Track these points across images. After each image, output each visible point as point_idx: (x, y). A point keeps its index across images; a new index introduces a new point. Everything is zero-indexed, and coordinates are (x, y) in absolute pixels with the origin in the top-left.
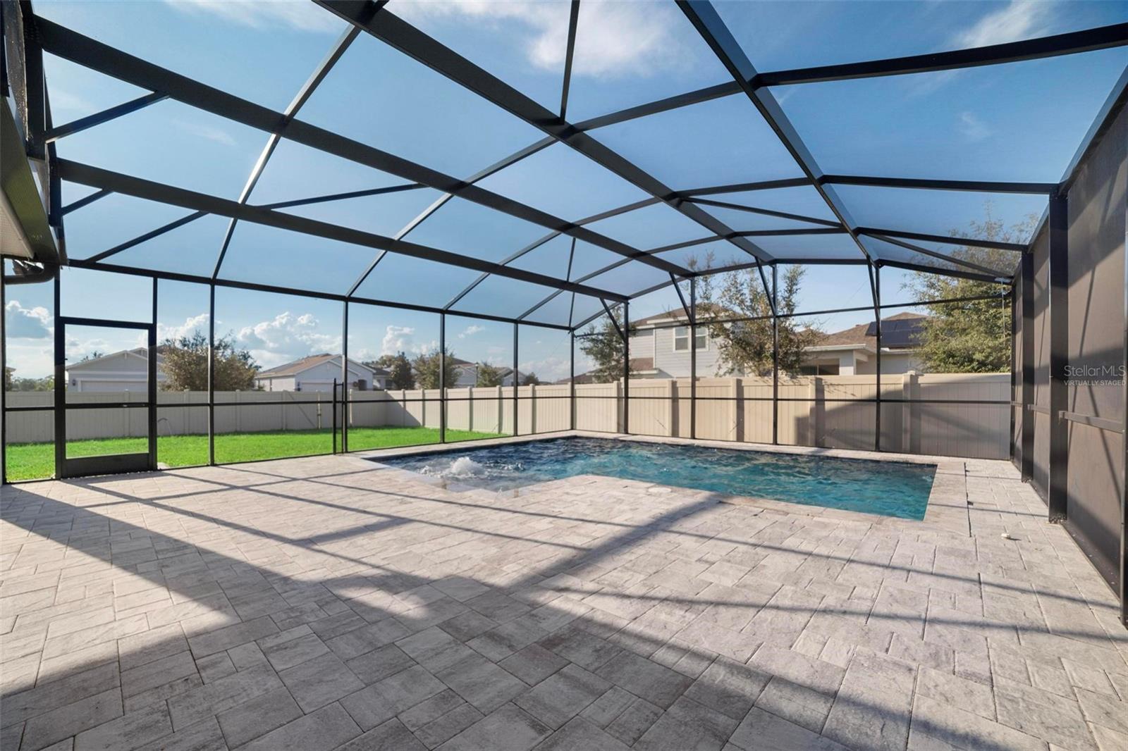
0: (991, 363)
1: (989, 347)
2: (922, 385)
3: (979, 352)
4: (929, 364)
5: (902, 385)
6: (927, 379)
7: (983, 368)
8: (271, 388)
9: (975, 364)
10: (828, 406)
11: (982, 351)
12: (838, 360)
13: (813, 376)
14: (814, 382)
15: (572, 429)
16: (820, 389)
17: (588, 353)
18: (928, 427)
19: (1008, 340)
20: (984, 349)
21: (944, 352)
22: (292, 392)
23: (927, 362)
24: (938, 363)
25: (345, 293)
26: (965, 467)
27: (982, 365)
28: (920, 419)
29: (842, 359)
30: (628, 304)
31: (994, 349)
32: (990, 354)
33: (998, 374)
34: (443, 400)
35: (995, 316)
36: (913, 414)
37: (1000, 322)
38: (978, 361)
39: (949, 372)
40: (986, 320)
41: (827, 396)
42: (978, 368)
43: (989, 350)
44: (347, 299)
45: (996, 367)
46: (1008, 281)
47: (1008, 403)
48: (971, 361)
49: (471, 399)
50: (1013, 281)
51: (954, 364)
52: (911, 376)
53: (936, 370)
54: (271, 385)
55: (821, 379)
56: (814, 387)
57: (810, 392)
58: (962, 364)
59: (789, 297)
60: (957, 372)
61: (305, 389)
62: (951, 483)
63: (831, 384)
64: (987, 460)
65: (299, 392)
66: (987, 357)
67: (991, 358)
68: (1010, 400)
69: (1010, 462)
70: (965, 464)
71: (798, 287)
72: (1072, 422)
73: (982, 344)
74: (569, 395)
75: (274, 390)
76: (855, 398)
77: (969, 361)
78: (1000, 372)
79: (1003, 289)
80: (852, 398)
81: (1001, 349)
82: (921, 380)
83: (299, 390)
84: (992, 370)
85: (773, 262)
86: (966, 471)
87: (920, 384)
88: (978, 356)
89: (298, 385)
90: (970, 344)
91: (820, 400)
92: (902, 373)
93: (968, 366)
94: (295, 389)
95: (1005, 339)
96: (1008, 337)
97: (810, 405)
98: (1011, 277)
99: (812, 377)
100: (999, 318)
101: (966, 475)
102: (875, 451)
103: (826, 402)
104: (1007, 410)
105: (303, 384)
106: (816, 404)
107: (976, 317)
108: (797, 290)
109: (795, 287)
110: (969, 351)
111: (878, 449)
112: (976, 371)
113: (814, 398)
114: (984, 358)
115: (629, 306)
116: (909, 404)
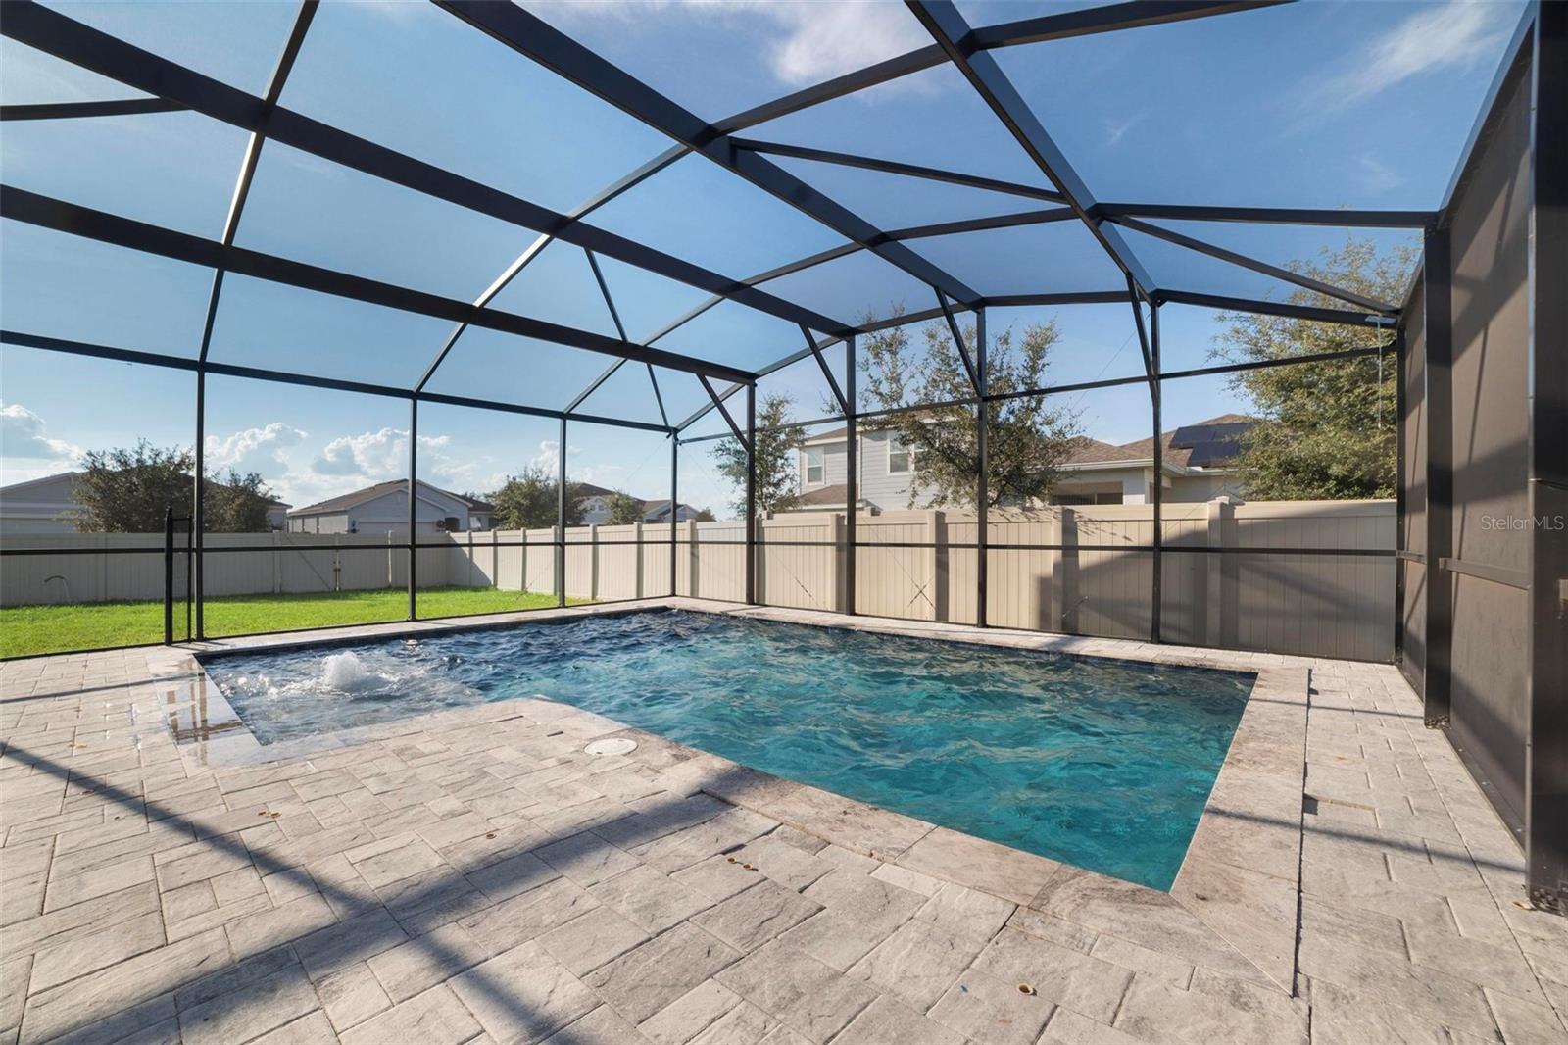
0: (1360, 482)
1: (1355, 454)
2: (1240, 521)
3: (1339, 462)
4: (1254, 488)
5: (1207, 521)
6: (1251, 511)
7: (1346, 492)
8: (318, 529)
9: (1331, 484)
10: (1085, 558)
11: (1343, 461)
12: (1121, 484)
13: (1059, 506)
14: (1060, 516)
15: (674, 594)
16: (1069, 529)
17: (728, 474)
18: (1252, 593)
19: (1387, 441)
20: (1346, 458)
21: (1280, 465)
22: (344, 535)
23: (1251, 482)
24: (1269, 482)
25: (413, 387)
26: (1310, 680)
27: (1345, 486)
28: (1237, 579)
29: (1127, 481)
30: (756, 385)
31: (1363, 456)
32: (1357, 466)
33: (1371, 501)
34: (561, 544)
35: (1365, 399)
36: (1224, 572)
37: (1374, 409)
38: (1336, 478)
39: (1286, 499)
40: (1350, 406)
41: (1082, 540)
42: (1337, 492)
43: (1356, 459)
44: (416, 396)
45: (1368, 488)
46: (1390, 321)
47: (1391, 553)
48: (1324, 476)
49: (595, 543)
50: (1400, 318)
51: (1296, 484)
52: (1222, 505)
53: (1266, 494)
54: (318, 525)
55: (1073, 512)
56: (1060, 525)
57: (1053, 534)
58: (1310, 485)
59: (1030, 378)
60: (1301, 499)
61: (362, 530)
62: (1277, 728)
63: (1090, 521)
64: (1352, 663)
65: (352, 535)
66: (1352, 472)
67: (1360, 473)
68: (1395, 548)
69: (1394, 667)
70: (1310, 670)
71: (1045, 360)
72: (1458, 573)
73: (1343, 447)
74: (669, 539)
75: (321, 532)
76: (1129, 544)
77: (1321, 480)
78: (1375, 498)
79: (1379, 340)
80: (1123, 543)
81: (1376, 456)
82: (1240, 512)
83: (354, 531)
84: (1362, 495)
85: (979, 304)
86: (1312, 691)
87: (1237, 519)
88: (1336, 470)
89: (353, 526)
90: (1322, 449)
91: (1069, 549)
92: (1205, 501)
93: (1320, 487)
94: (348, 531)
95: (1382, 438)
96: (1389, 435)
97: (1054, 556)
98: (1397, 312)
99: (1058, 508)
100: (1373, 403)
101: (1309, 705)
102: (1152, 642)
103: (1080, 552)
104: (1389, 567)
105: (360, 523)
106: (1064, 555)
107: (1332, 401)
108: (1043, 365)
109: (1040, 362)
110: (1321, 461)
111: (1157, 639)
112: (1333, 498)
113: (1060, 544)
114: (1345, 473)
115: (756, 389)
116: (1219, 555)
